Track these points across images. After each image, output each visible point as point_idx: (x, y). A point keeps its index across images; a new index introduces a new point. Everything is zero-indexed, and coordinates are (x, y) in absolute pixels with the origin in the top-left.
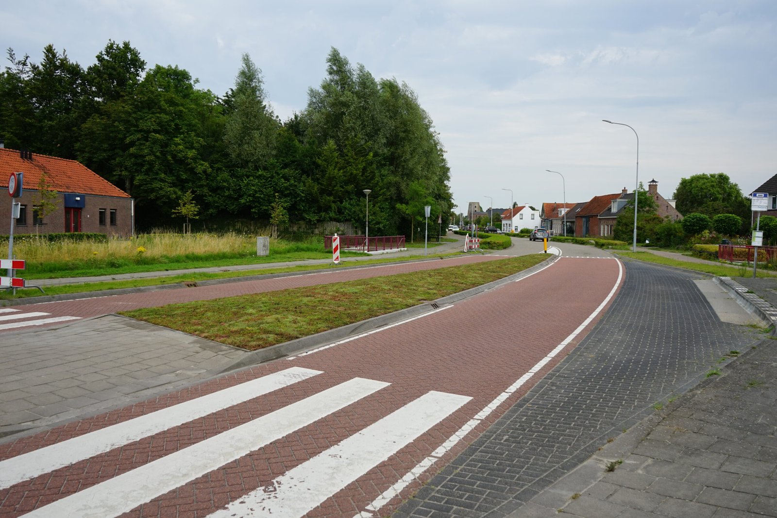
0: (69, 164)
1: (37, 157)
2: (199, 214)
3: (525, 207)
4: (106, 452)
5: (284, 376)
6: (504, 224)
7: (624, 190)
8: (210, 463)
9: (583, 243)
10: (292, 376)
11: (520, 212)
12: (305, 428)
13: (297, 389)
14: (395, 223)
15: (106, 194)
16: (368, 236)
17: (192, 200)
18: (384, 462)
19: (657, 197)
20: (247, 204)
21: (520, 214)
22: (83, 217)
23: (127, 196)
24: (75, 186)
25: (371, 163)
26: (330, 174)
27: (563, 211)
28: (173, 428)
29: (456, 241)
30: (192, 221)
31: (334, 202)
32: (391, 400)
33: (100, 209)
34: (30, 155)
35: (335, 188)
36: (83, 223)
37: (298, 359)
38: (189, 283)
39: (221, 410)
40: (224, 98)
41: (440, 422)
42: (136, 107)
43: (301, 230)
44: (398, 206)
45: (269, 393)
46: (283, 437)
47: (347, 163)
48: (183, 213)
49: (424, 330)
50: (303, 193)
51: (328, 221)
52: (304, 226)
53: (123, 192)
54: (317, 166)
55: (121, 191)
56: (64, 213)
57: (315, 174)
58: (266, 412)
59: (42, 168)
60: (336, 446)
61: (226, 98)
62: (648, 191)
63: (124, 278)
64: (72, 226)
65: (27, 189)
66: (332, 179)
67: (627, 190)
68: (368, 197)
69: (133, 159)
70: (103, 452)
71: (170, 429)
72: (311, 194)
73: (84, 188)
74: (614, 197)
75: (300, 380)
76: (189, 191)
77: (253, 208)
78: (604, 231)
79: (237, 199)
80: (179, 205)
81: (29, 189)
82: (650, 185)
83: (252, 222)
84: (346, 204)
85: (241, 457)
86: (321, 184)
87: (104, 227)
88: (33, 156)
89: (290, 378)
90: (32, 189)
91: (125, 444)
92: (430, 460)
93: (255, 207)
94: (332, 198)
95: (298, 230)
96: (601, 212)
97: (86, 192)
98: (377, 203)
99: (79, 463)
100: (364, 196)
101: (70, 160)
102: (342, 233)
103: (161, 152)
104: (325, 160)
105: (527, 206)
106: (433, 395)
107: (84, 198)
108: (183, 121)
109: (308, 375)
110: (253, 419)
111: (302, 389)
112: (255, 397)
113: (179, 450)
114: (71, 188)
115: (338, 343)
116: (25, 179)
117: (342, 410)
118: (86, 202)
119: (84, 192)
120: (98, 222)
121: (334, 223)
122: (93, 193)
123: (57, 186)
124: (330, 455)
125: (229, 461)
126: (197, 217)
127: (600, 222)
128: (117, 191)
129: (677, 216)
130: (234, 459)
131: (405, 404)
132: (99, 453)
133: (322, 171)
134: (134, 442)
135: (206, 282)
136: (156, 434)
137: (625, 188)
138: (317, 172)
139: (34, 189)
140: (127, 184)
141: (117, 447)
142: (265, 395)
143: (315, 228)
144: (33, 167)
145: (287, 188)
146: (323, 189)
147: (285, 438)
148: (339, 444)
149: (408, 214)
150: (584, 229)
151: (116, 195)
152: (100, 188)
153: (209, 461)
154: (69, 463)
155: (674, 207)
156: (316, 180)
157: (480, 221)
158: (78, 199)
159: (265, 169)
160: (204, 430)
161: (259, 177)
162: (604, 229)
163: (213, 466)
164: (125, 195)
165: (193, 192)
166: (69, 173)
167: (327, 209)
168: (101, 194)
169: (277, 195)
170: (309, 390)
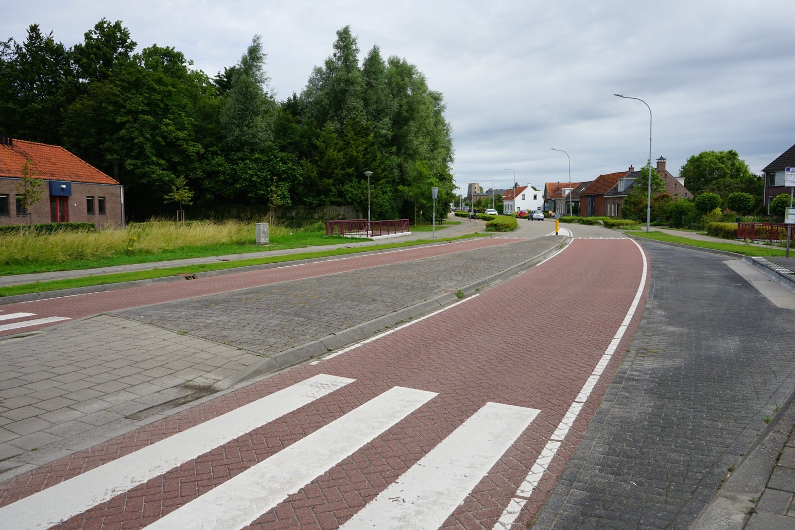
0: (53, 149)
1: (18, 143)
2: (192, 199)
3: (527, 187)
4: (106, 501)
5: (310, 387)
6: (506, 205)
7: (631, 168)
8: (239, 516)
9: (590, 223)
10: (320, 386)
11: (522, 193)
12: (350, 458)
13: (329, 404)
14: (398, 206)
15: (94, 181)
16: (371, 221)
17: (185, 185)
18: (460, 507)
19: (666, 175)
20: (243, 189)
21: (522, 195)
22: (69, 206)
23: (115, 183)
24: (60, 173)
25: (372, 144)
26: (329, 156)
27: (567, 191)
28: (188, 463)
29: (458, 223)
30: (187, 208)
31: (333, 185)
32: (445, 416)
33: (87, 197)
34: (11, 141)
35: (335, 171)
36: (70, 213)
37: (323, 363)
38: (188, 275)
39: (243, 436)
40: (215, 78)
41: (512, 445)
42: (123, 88)
43: (300, 215)
44: (400, 187)
45: (297, 409)
46: (326, 473)
47: (347, 145)
48: (176, 200)
49: (456, 324)
50: (301, 176)
51: (328, 204)
52: (302, 211)
53: (111, 178)
54: (316, 147)
55: (109, 177)
56: (49, 202)
57: (313, 156)
58: (298, 436)
59: (24, 155)
60: (393, 484)
61: (218, 78)
62: (656, 169)
63: (117, 271)
64: (59, 216)
65: (8, 177)
66: (330, 161)
67: (633, 168)
68: (370, 180)
69: (122, 142)
70: (103, 502)
71: (184, 464)
72: (309, 177)
73: (70, 175)
74: (621, 175)
75: (331, 391)
76: (182, 176)
77: (249, 192)
78: (611, 211)
79: (232, 184)
80: (172, 191)
81: (11, 177)
82: (658, 163)
83: (248, 208)
84: (347, 187)
85: (278, 504)
86: (320, 167)
87: (92, 216)
88: (13, 142)
89: (318, 389)
90: (13, 177)
91: (129, 488)
92: (518, 503)
93: (251, 192)
94: (331, 181)
95: (296, 215)
96: (608, 191)
97: (72, 180)
98: (379, 185)
99: (72, 519)
100: (366, 178)
101: (54, 146)
102: (342, 217)
103: (152, 135)
104: (324, 142)
105: (529, 186)
106: (491, 408)
107: (70, 186)
108: (173, 102)
109: (339, 384)
110: (284, 448)
111: (335, 403)
112: (281, 416)
113: (199, 496)
114: (56, 175)
115: (364, 342)
116: (6, 166)
117: (390, 431)
118: (72, 190)
119: (70, 179)
120: (86, 211)
121: (334, 207)
122: (80, 180)
123: (41, 173)
124: (390, 499)
125: (264, 512)
126: (192, 203)
127: (607, 202)
128: (104, 178)
129: (686, 194)
130: (269, 508)
131: (462, 421)
132: (96, 504)
133: (321, 153)
134: (141, 484)
135: (205, 274)
136: (168, 473)
137: (631, 166)
138: (316, 154)
139: (16, 177)
140: (115, 170)
141: (119, 493)
142: (293, 413)
143: (314, 213)
144: (14, 154)
145: (284, 172)
146: (322, 171)
147: (328, 474)
148: (397, 481)
149: (411, 196)
150: (590, 209)
151: (105, 182)
152: (87, 175)
153: (238, 513)
154: (59, 521)
155: (682, 183)
156: (314, 162)
157: (481, 203)
158: (64, 186)
159: (262, 152)
160: (226, 465)
161: (256, 161)
162: (611, 208)
163: (245, 520)
164: (113, 181)
165: (186, 177)
166: (53, 160)
167: (327, 192)
168: (89, 181)
169: (276, 179)
170: (344, 405)
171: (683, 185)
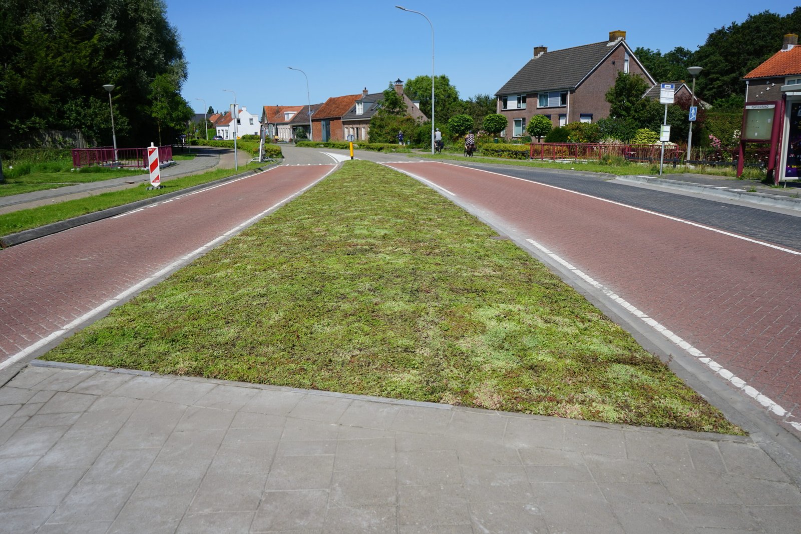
6: (219, 130)
19: (404, 98)
21: (238, 119)
25: (97, 50)
27: (291, 115)
35: (53, 83)
51: (45, 128)
67: (367, 91)
68: (110, 96)
86: (29, 78)
96: (343, 114)
105: (244, 110)
121: (55, 131)
127: (343, 125)
129: (422, 117)
137: (365, 88)
143: (27, 139)
149: (155, 117)
155: (418, 107)
162: (349, 132)
167: (42, 112)
171: (419, 108)
